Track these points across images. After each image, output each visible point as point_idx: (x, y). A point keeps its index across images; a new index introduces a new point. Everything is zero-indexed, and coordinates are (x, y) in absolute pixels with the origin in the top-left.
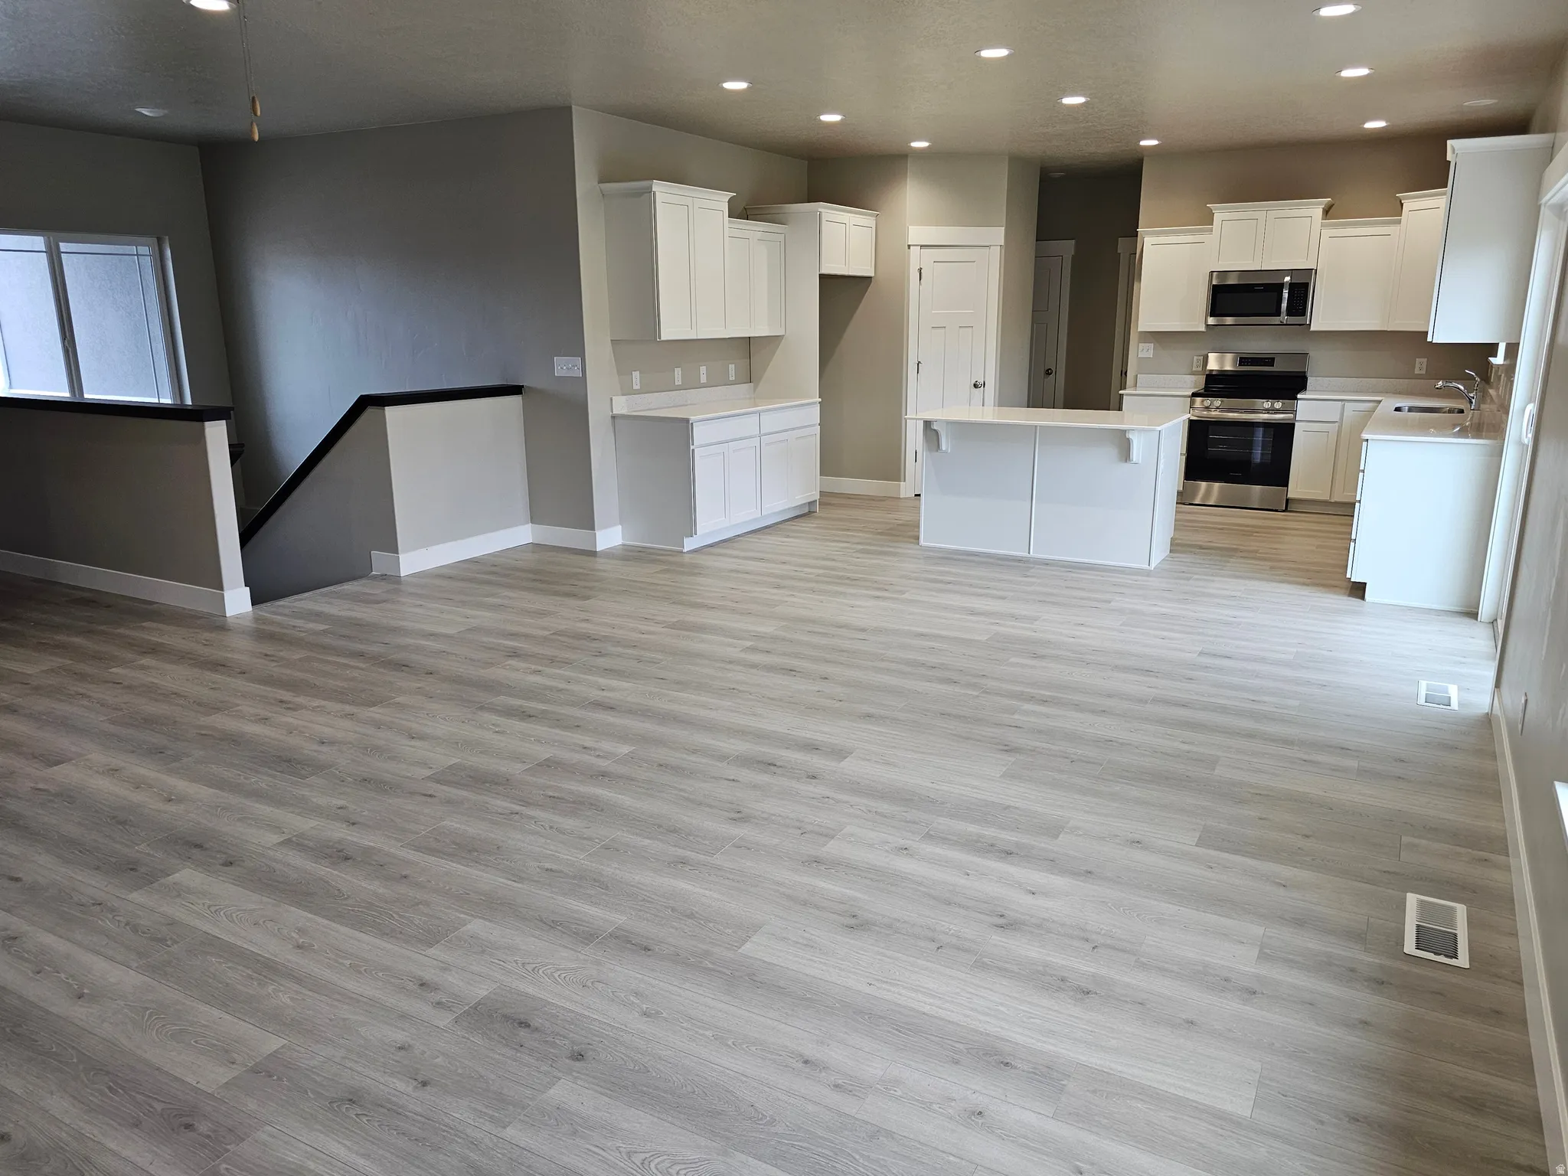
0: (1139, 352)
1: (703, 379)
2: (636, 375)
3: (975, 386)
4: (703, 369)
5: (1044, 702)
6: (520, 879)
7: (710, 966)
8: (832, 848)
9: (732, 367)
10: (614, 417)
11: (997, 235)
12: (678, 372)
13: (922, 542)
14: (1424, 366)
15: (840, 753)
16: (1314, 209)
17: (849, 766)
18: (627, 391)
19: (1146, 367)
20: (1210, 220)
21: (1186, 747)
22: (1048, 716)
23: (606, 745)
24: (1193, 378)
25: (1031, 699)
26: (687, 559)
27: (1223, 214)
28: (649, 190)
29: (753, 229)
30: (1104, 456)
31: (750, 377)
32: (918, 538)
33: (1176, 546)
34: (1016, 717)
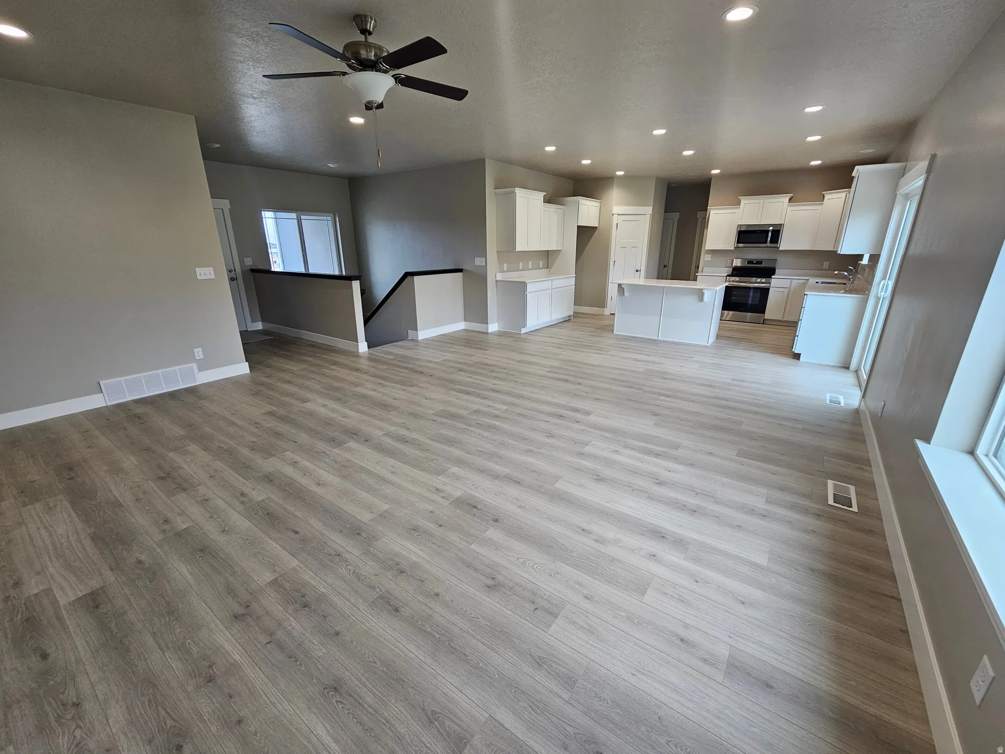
0: (705, 258)
1: (530, 267)
2: (505, 265)
3: (637, 271)
4: (530, 263)
5: (668, 396)
6: (469, 454)
7: (543, 491)
8: (588, 449)
9: (541, 262)
10: (496, 281)
11: (649, 210)
12: (521, 264)
13: (614, 332)
14: (828, 265)
15: (588, 413)
16: (785, 199)
17: (592, 418)
18: (502, 271)
19: (707, 264)
20: (738, 203)
21: (728, 416)
22: (671, 402)
23: (497, 405)
24: (727, 269)
25: (664, 395)
26: (522, 336)
27: (745, 201)
28: (514, 192)
29: (552, 207)
30: (692, 300)
31: (547, 266)
32: (613, 331)
33: (718, 337)
34: (657, 402)
